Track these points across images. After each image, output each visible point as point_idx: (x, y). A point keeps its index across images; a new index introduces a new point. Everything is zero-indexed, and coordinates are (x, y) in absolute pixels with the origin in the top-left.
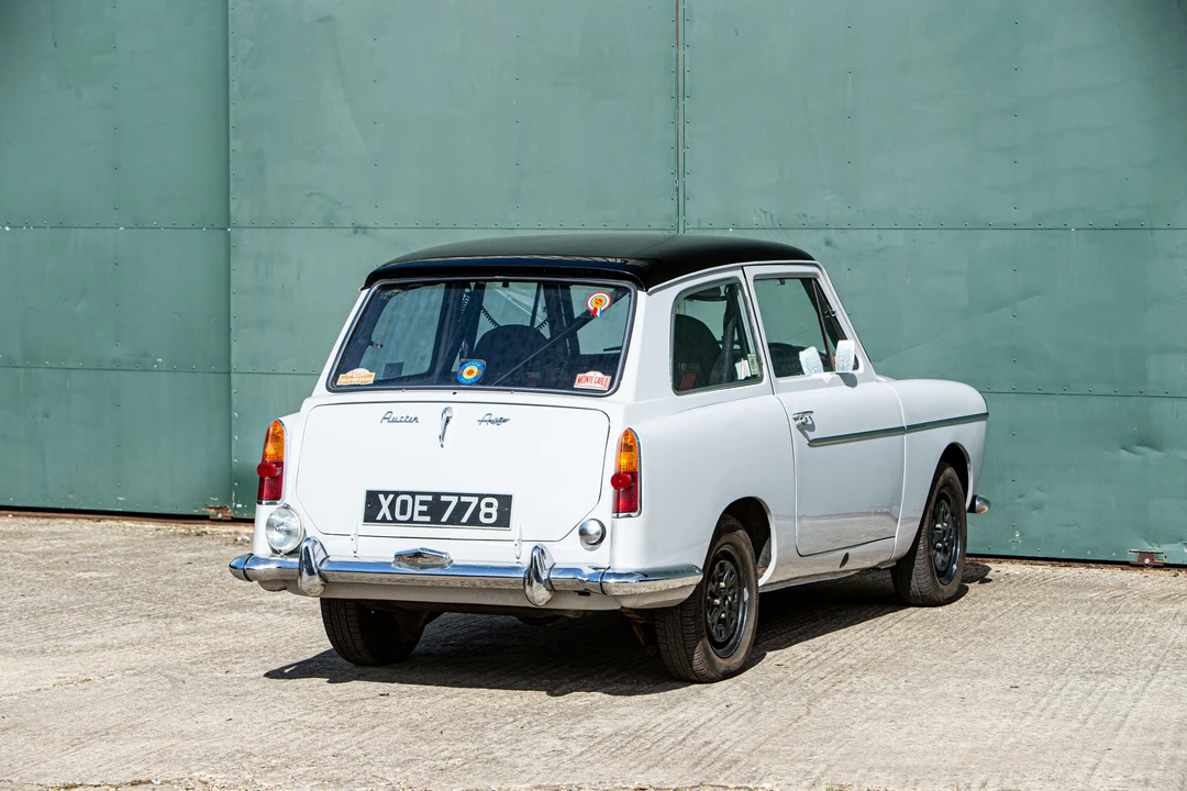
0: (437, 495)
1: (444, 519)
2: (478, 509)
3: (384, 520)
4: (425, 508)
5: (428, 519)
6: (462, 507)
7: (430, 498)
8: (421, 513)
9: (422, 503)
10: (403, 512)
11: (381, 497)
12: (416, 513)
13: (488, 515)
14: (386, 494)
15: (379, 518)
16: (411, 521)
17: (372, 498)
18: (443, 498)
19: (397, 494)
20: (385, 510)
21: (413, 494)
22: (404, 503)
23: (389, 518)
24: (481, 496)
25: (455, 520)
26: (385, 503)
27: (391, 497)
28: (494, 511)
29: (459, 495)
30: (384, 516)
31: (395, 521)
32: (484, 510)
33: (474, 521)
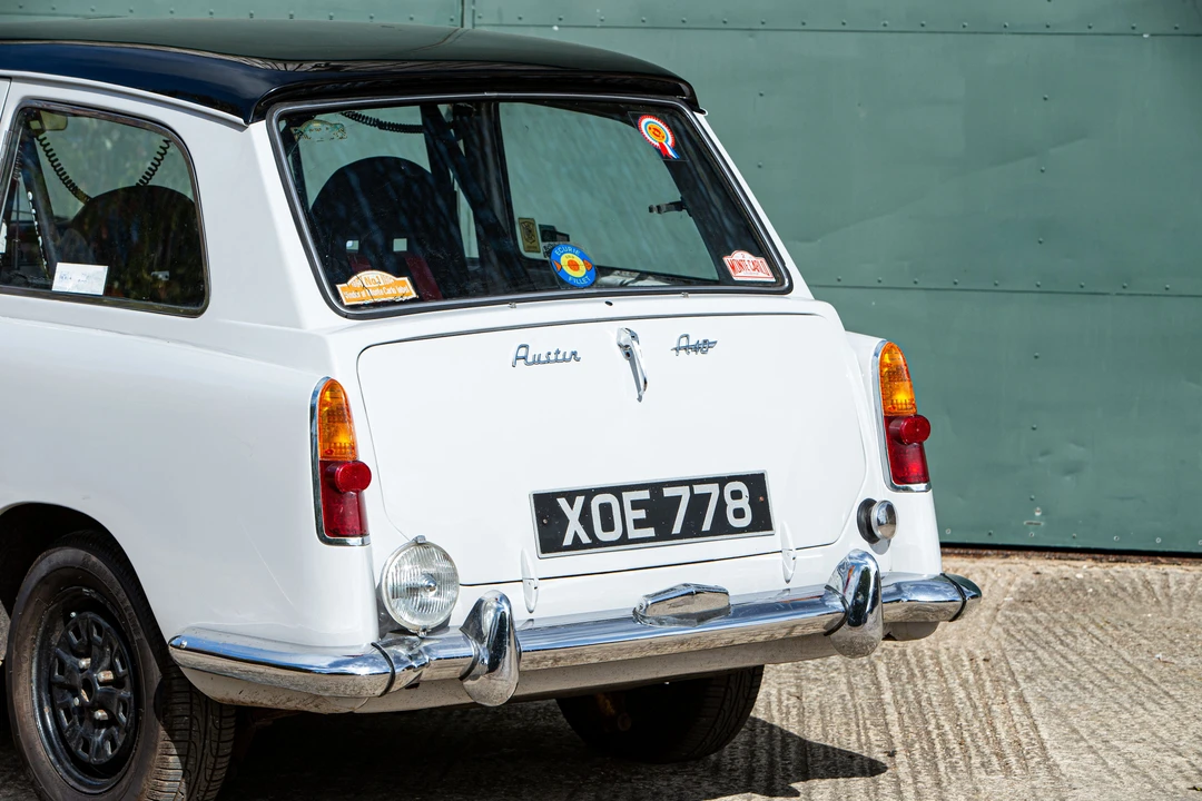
0: (656, 488)
1: (677, 529)
2: (721, 504)
3: (577, 545)
4: (641, 514)
5: (650, 532)
6: (698, 503)
7: (645, 495)
8: (638, 524)
9: (636, 505)
10: (608, 525)
11: (562, 502)
12: (630, 525)
13: (739, 513)
14: (570, 496)
15: (568, 541)
16: (624, 540)
17: (547, 509)
18: (668, 492)
19: (589, 494)
20: (574, 527)
21: (617, 491)
22: (606, 510)
23: (585, 539)
24: (722, 481)
25: (692, 530)
26: (573, 513)
27: (580, 501)
28: (744, 503)
29: (690, 483)
30: (576, 537)
31: (596, 543)
32: (732, 505)
33: (721, 528)
